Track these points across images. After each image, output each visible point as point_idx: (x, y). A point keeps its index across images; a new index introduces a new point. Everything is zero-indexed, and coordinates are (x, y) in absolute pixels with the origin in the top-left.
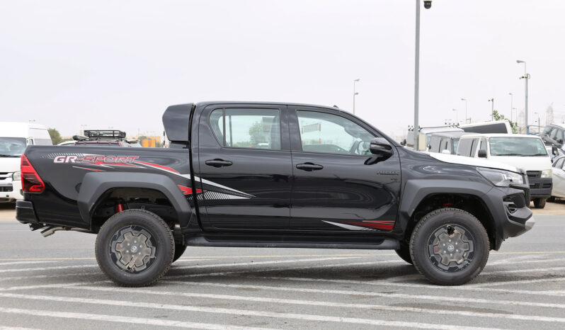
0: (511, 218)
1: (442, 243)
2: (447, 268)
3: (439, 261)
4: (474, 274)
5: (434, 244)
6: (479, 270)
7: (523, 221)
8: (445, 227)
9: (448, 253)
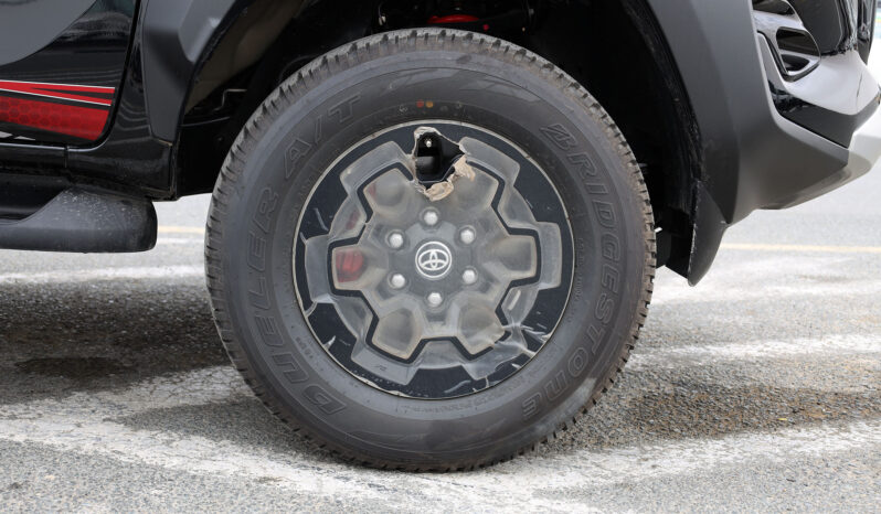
0: (790, 106)
1: (381, 231)
2: (403, 376)
3: (359, 332)
4: (560, 414)
5: (335, 233)
6: (584, 391)
7: (837, 126)
8: (404, 140)
9: (418, 287)
